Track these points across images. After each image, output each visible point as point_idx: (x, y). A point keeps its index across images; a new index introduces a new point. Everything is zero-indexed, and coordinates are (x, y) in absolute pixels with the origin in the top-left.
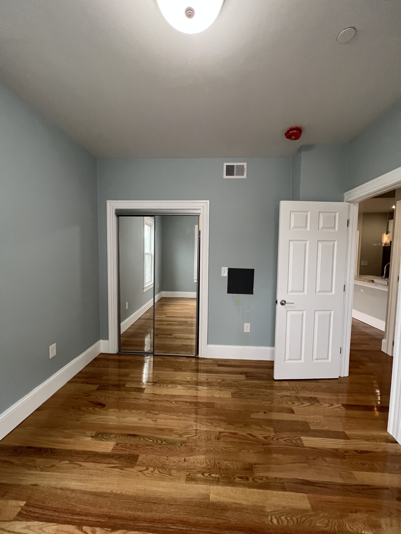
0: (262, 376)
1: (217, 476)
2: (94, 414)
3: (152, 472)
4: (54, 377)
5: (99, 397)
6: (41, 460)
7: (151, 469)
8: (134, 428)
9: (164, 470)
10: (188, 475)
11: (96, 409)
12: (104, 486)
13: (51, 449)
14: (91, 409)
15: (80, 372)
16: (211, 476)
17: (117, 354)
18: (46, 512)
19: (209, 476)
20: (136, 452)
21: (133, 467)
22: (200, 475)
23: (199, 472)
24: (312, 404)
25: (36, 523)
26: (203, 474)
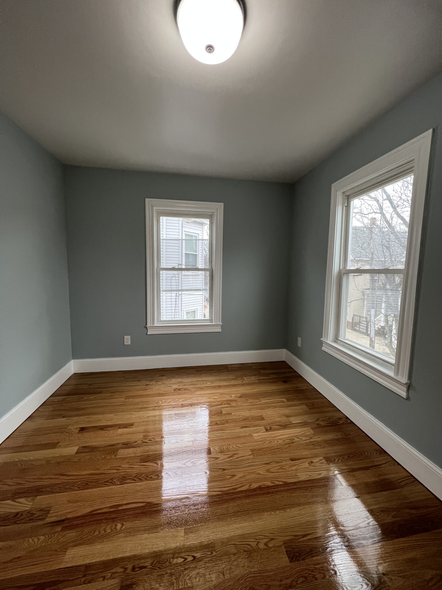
1: (175, 561)
3: (258, 542)
7: (262, 546)
9: (246, 549)
10: (213, 552)
16: (183, 558)
19: (186, 557)
22: (198, 555)
23: (200, 559)
26: (194, 557)
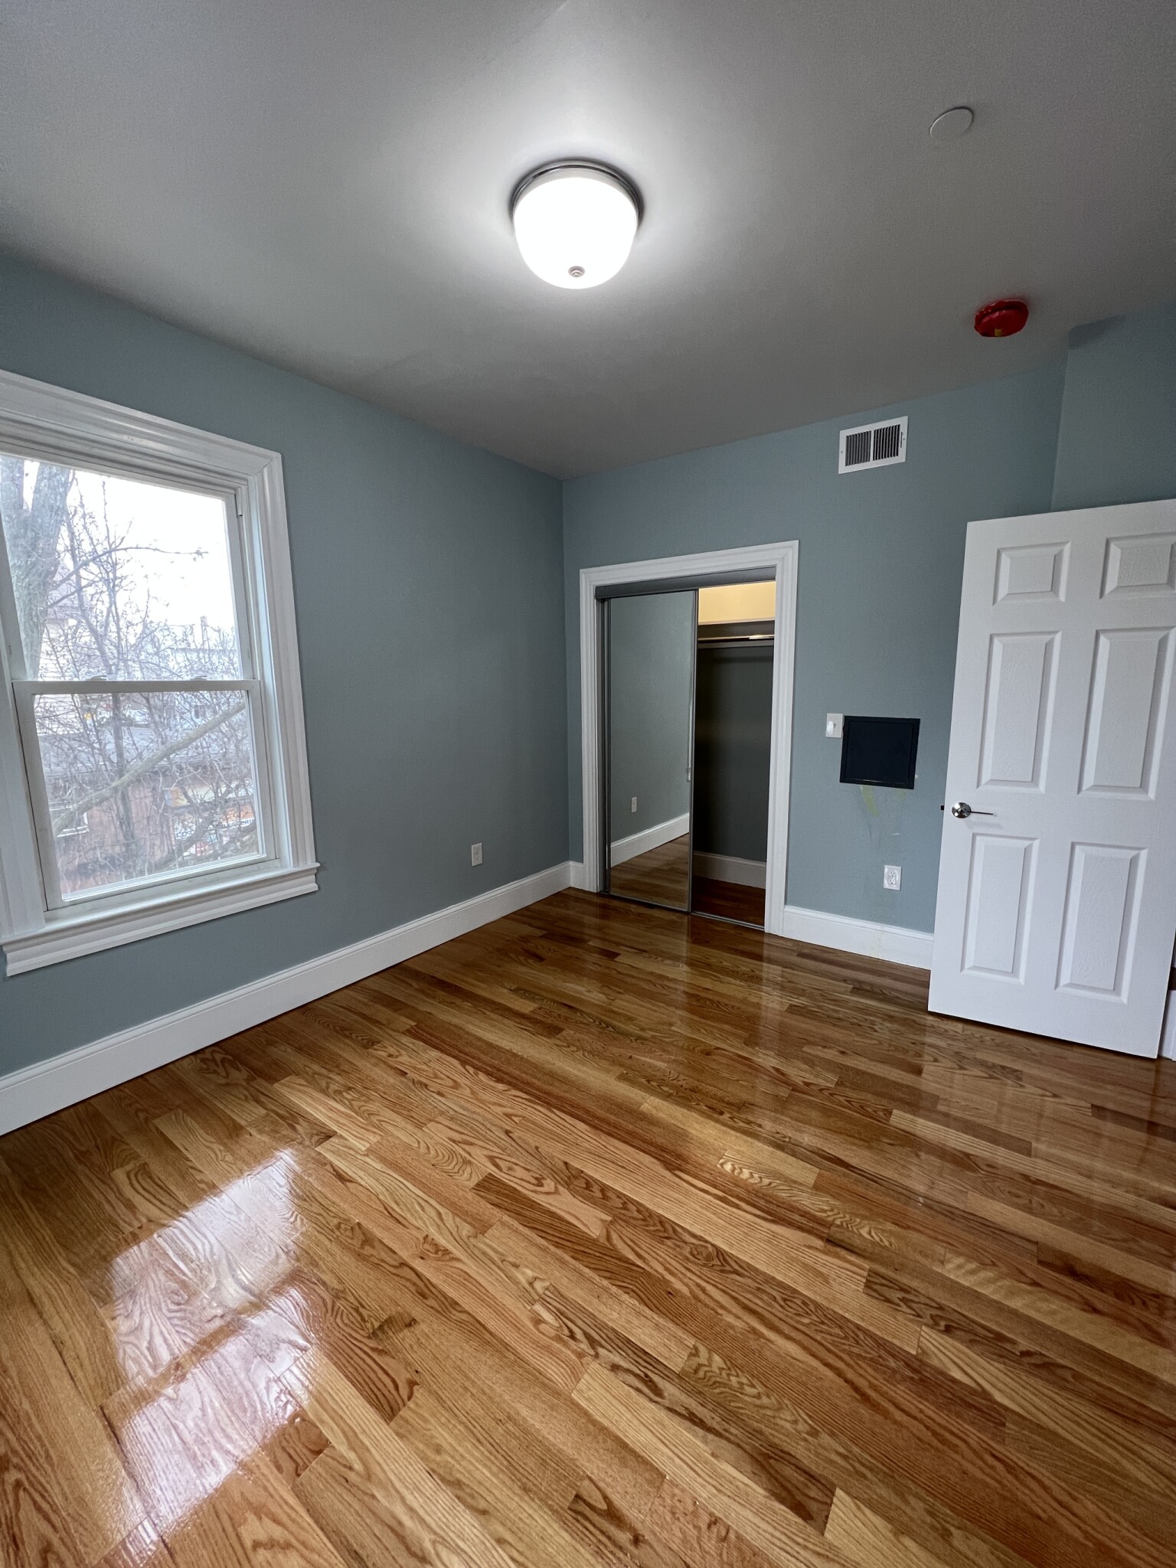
0: (898, 998)
1: (671, 1091)
2: (526, 966)
3: (573, 1051)
4: (482, 898)
5: (540, 948)
6: (442, 993)
7: (574, 1048)
8: (574, 999)
9: (592, 1055)
10: (625, 1073)
11: (530, 961)
12: (505, 1042)
13: (456, 986)
14: (522, 958)
15: (527, 908)
17: (598, 894)
18: (433, 1039)
19: (657, 1087)
20: (561, 1025)
21: (549, 1038)
22: (644, 1081)
23: (645, 1077)
24: (991, 1077)
25: (422, 1043)
26: (648, 1081)
